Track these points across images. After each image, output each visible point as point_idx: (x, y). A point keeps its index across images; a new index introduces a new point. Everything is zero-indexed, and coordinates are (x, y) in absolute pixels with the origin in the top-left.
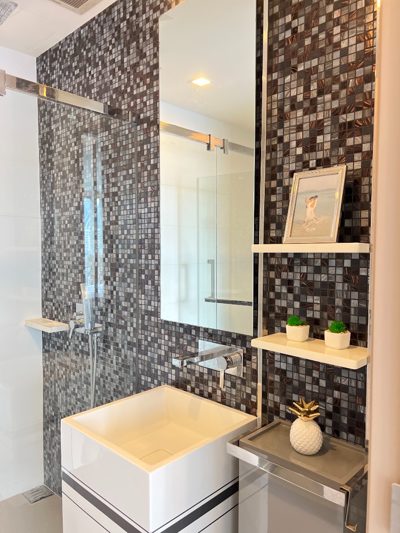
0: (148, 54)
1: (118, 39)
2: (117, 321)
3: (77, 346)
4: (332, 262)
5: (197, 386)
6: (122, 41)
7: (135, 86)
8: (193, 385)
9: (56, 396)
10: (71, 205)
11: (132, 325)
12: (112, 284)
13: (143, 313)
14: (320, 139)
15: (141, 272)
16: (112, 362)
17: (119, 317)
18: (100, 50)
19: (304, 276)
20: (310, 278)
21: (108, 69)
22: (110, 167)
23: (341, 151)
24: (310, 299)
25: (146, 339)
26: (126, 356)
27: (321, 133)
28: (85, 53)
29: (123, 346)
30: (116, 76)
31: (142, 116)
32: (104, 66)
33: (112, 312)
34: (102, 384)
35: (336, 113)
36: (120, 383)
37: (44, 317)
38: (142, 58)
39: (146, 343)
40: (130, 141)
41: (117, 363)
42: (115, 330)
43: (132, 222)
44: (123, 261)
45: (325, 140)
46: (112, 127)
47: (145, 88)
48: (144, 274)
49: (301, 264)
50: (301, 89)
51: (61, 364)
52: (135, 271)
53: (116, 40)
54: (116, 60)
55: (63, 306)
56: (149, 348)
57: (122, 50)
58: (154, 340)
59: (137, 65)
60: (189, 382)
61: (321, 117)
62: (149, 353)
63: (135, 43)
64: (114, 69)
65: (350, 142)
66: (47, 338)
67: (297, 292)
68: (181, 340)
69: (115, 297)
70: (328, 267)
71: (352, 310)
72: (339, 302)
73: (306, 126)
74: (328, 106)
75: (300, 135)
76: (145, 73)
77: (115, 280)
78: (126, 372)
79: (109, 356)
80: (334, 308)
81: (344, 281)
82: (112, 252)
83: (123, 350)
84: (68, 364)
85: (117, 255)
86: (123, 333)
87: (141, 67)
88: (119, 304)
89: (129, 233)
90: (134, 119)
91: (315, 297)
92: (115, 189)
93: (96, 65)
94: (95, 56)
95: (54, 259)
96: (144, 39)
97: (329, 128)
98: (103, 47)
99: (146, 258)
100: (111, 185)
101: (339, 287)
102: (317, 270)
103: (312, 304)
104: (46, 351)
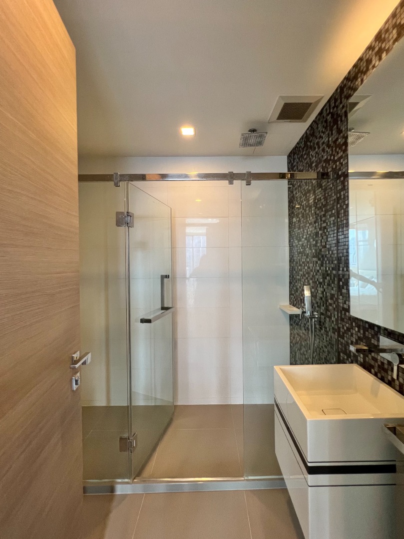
0: (343, 129)
1: (326, 128)
2: (326, 312)
3: (305, 324)
5: (380, 372)
6: (329, 128)
7: (336, 154)
8: (376, 370)
9: (295, 353)
10: (303, 238)
11: (334, 317)
12: (323, 287)
13: (341, 309)
15: (340, 280)
16: (323, 339)
17: (327, 310)
18: (317, 138)
21: (321, 149)
22: (322, 211)
25: (343, 328)
26: (331, 337)
28: (309, 144)
29: (329, 330)
30: (325, 151)
31: (340, 173)
32: (319, 148)
33: (323, 306)
34: (318, 352)
36: (328, 355)
37: (290, 304)
38: (339, 134)
39: (343, 330)
40: (333, 191)
41: (326, 341)
42: (325, 318)
43: (334, 245)
44: (329, 272)
46: (323, 185)
47: (342, 153)
48: (341, 281)
51: (298, 334)
52: (336, 279)
53: (325, 129)
54: (325, 142)
55: (299, 299)
56: (345, 335)
57: (328, 134)
58: (348, 329)
59: (337, 139)
60: (373, 367)
62: (345, 338)
63: (335, 127)
64: (324, 148)
66: (292, 317)
68: (367, 333)
69: (325, 296)
76: (341, 143)
77: (325, 285)
78: (331, 348)
79: (322, 335)
82: (323, 266)
83: (329, 333)
84: (301, 335)
85: (326, 268)
86: (330, 321)
87: (340, 140)
88: (327, 301)
89: (332, 253)
90: (335, 176)
92: (324, 225)
93: (315, 149)
94: (314, 143)
95: (295, 270)
96: (341, 121)
98: (318, 137)
99: (343, 270)
100: (322, 222)
104: (291, 325)
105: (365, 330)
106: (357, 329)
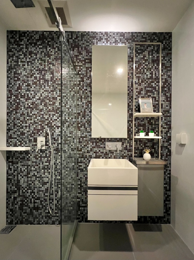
3: (36, 155)
4: (145, 119)
5: (105, 156)
7: (77, 62)
8: (103, 156)
9: (18, 181)
10: (34, 98)
11: (73, 142)
13: (80, 137)
14: (142, 92)
17: (66, 140)
18: (57, 44)
19: (138, 122)
20: (140, 123)
23: (147, 96)
24: (140, 128)
26: (70, 154)
27: (142, 91)
28: (46, 42)
29: (68, 150)
31: (80, 73)
35: (145, 87)
37: (8, 146)
38: (80, 54)
39: (81, 147)
43: (74, 107)
44: (68, 120)
45: (143, 92)
47: (82, 64)
48: (80, 124)
49: (138, 120)
50: (137, 80)
51: (23, 165)
52: (75, 123)
55: (26, 140)
58: (85, 146)
59: (78, 56)
60: (101, 156)
61: (142, 87)
62: (83, 150)
63: (77, 48)
65: (149, 94)
67: (137, 126)
70: (144, 120)
71: (150, 129)
72: (147, 128)
73: (138, 89)
74: (144, 85)
75: (137, 90)
76: (82, 59)
77: (63, 127)
80: (146, 129)
81: (148, 123)
82: (61, 117)
83: (68, 152)
84: (30, 164)
85: (65, 118)
86: (69, 146)
87: (80, 57)
88: (66, 135)
89: (72, 110)
91: (141, 127)
93: (54, 48)
94: (53, 45)
95: (18, 120)
96: (82, 49)
97: (144, 90)
101: (147, 124)
102: (142, 121)
103: (140, 129)
104: (9, 162)
105: (96, 143)
106: (91, 144)
